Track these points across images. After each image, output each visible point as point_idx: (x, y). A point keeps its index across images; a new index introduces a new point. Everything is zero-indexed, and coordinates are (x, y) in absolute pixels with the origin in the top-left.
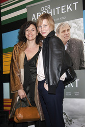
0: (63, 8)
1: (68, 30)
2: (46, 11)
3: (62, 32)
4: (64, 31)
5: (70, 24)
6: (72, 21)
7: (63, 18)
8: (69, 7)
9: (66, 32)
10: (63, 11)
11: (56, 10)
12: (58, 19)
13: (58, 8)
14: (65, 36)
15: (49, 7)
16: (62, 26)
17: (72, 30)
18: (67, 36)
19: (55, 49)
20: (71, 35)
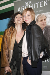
0: (41, 3)
1: (45, 19)
2: (28, 5)
3: (40, 21)
4: (42, 20)
5: (46, 15)
6: (47, 13)
7: (41, 11)
8: (46, 3)
9: (44, 21)
10: (41, 5)
11: (36, 5)
12: (37, 12)
13: (37, 3)
14: (43, 24)
15: (30, 2)
16: (40, 17)
17: (47, 20)
18: (44, 24)
19: (36, 34)
20: (47, 23)
